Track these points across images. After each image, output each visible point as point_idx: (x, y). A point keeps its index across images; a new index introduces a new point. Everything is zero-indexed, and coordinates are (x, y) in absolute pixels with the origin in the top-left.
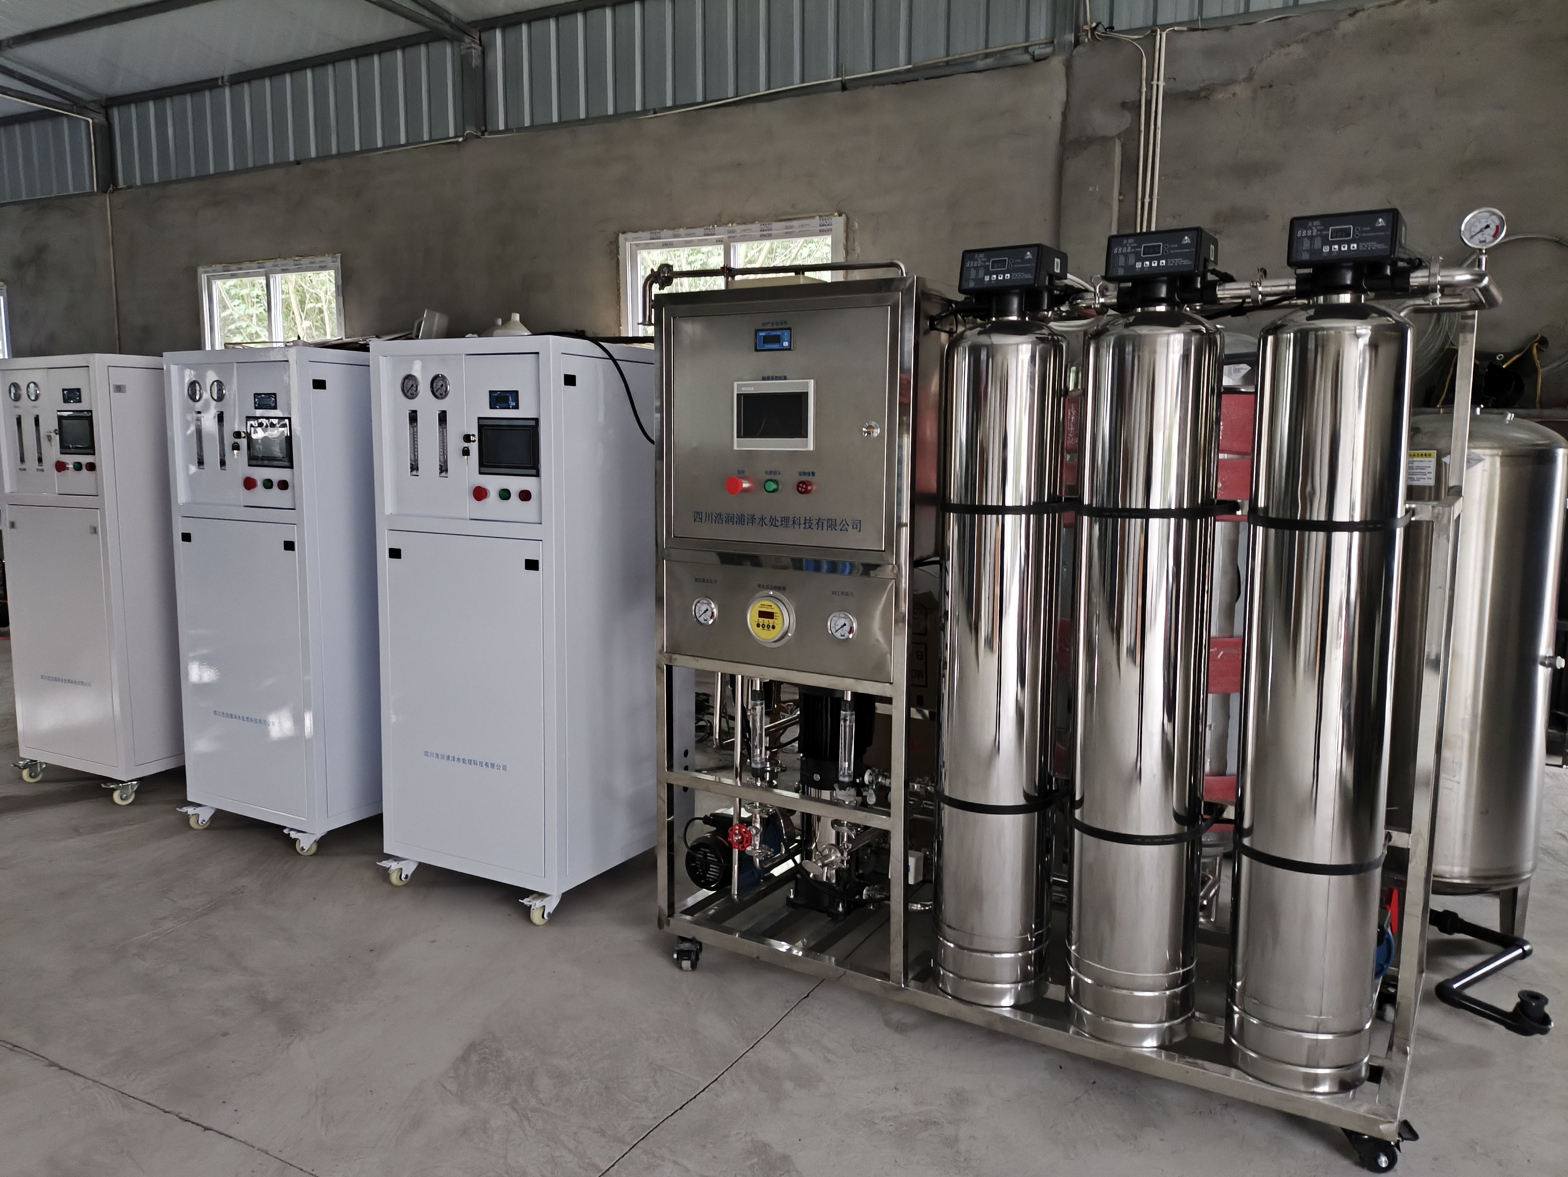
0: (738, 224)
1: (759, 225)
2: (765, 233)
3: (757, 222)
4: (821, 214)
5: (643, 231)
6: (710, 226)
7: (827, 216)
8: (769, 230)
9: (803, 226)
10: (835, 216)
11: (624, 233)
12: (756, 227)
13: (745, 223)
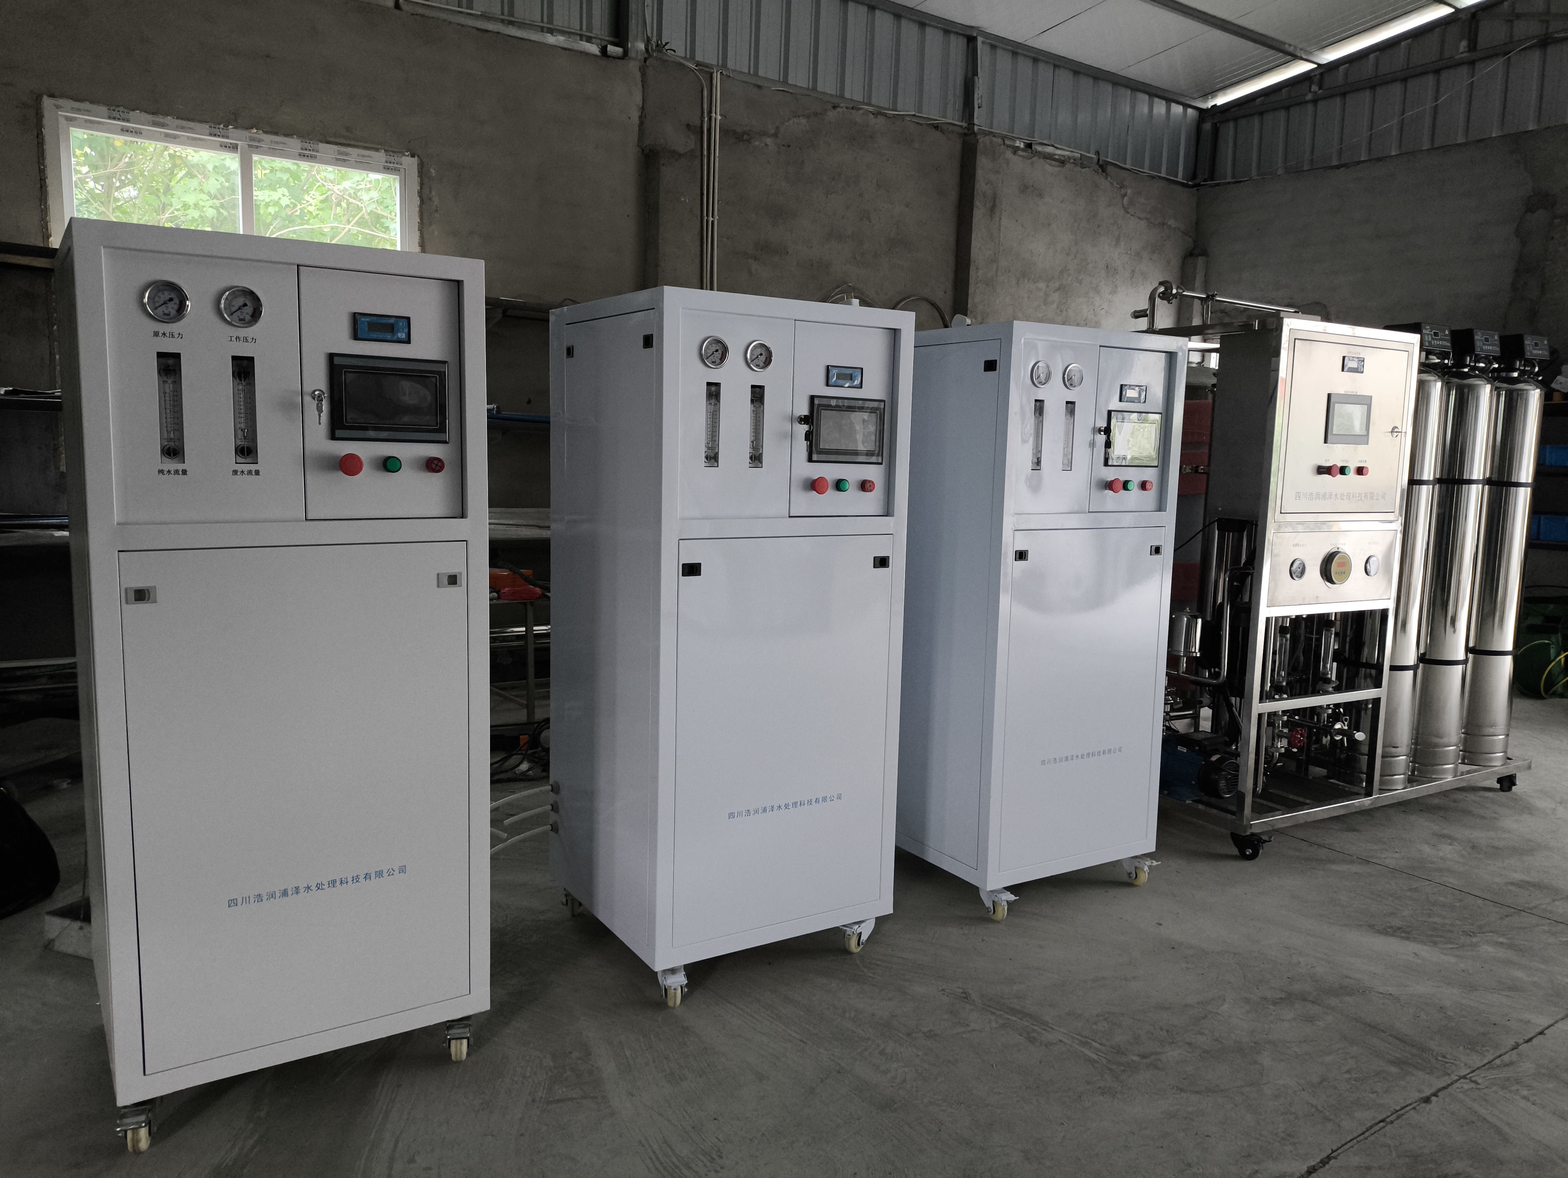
0: (266, 132)
1: (300, 140)
2: (307, 152)
3: (295, 136)
4: (387, 148)
5: (92, 102)
6: (220, 124)
7: (393, 152)
8: (313, 151)
9: (363, 156)
10: (404, 155)
11: (52, 96)
12: (295, 144)
13: (276, 134)
